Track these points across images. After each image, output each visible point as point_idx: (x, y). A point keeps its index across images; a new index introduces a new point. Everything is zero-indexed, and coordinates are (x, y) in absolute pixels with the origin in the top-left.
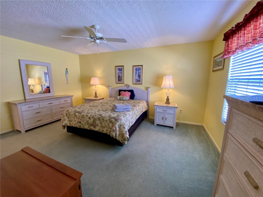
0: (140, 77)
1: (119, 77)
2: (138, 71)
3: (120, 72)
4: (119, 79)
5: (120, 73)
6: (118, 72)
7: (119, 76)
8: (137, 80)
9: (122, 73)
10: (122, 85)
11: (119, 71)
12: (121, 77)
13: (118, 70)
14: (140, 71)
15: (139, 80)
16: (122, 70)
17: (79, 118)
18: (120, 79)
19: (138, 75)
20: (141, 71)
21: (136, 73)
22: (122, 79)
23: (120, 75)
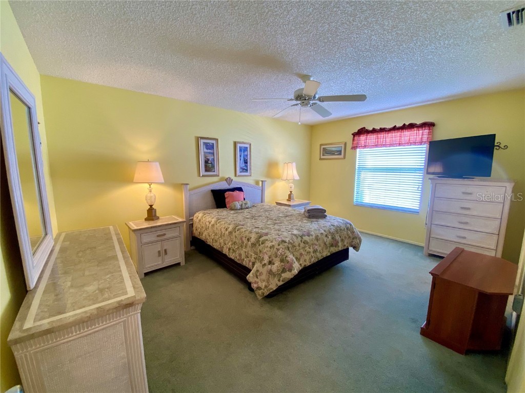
0: (247, 163)
1: (206, 162)
2: (244, 151)
3: (209, 151)
4: (206, 166)
5: (209, 153)
6: (206, 151)
7: (208, 160)
8: (242, 169)
9: (213, 154)
10: (215, 179)
11: (207, 149)
12: (211, 163)
13: (205, 147)
14: (246, 153)
15: (246, 168)
16: (213, 148)
17: (312, 244)
18: (209, 166)
19: (244, 160)
20: (248, 154)
21: (240, 156)
22: (213, 167)
23: (210, 158)
